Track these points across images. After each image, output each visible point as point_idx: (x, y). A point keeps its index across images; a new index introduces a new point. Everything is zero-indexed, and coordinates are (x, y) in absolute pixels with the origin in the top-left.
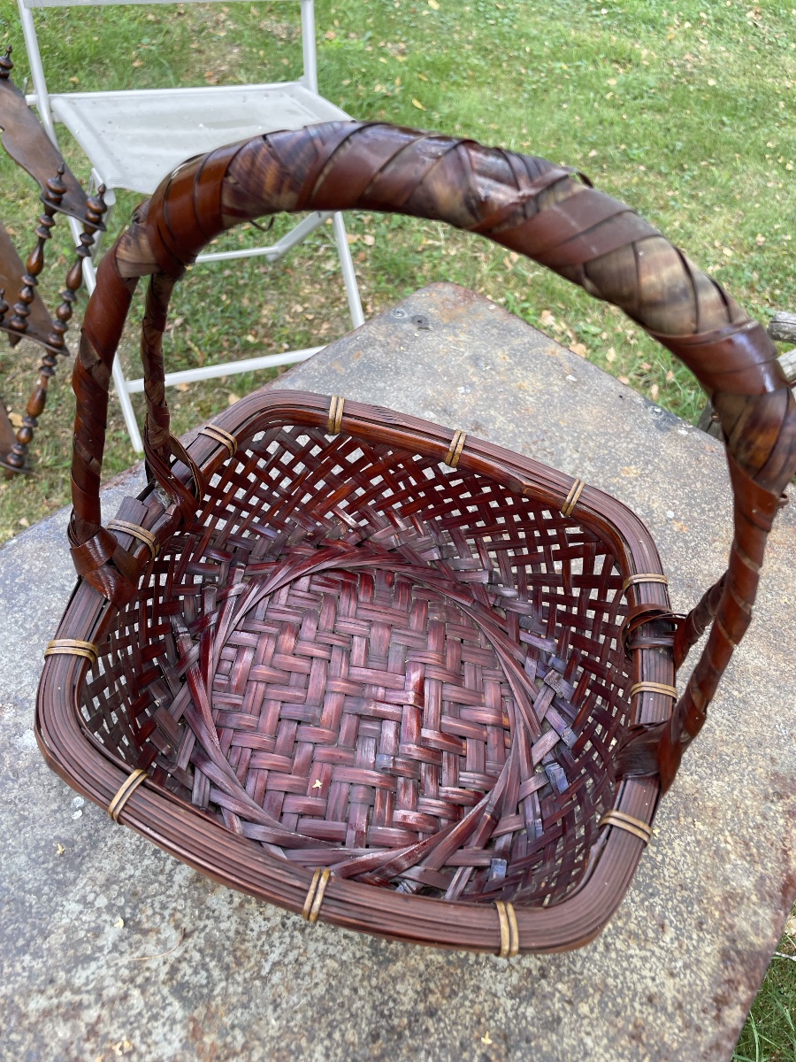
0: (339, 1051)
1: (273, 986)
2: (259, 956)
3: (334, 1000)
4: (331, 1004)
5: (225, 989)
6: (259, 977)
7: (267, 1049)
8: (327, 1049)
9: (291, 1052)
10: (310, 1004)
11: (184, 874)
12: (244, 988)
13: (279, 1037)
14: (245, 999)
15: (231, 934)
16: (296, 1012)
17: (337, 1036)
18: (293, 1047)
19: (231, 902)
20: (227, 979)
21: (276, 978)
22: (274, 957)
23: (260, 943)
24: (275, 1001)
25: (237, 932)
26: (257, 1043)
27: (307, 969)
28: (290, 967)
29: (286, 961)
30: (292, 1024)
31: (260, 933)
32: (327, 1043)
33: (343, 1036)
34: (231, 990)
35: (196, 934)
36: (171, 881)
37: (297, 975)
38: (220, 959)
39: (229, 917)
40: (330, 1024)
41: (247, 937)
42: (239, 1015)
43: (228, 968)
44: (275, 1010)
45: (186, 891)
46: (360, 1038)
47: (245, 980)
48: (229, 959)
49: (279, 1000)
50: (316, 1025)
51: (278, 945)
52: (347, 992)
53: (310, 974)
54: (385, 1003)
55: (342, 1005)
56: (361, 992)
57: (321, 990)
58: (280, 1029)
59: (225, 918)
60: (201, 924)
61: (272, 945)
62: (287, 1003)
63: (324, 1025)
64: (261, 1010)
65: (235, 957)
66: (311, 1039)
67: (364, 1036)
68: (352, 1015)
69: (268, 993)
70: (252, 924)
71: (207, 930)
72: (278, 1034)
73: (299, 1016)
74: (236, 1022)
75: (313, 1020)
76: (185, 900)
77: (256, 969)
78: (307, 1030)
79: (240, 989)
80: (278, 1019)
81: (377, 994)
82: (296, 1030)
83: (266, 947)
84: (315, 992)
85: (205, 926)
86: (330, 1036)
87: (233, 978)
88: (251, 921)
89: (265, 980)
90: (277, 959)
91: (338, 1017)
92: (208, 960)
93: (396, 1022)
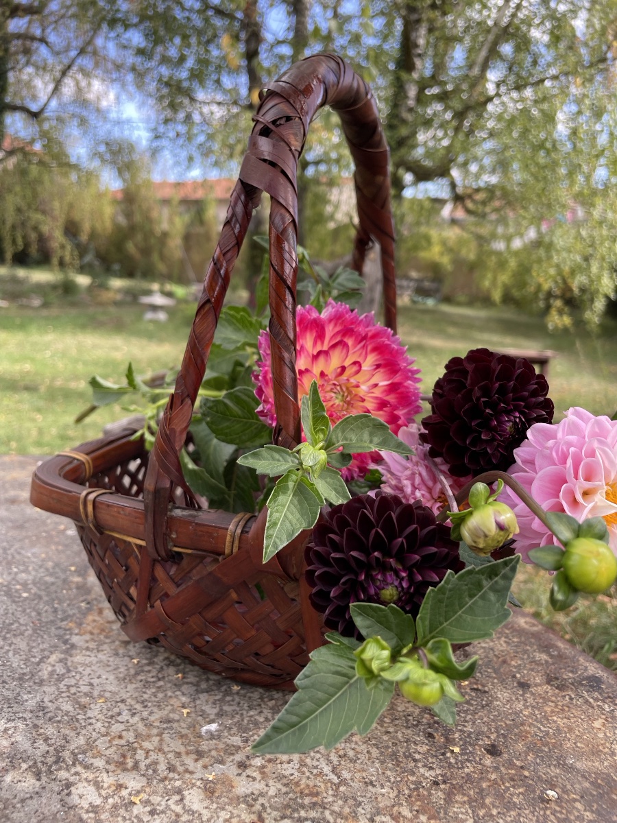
0: (430, 760)
1: (352, 779)
2: (319, 778)
3: (388, 747)
4: (390, 750)
5: (333, 812)
6: (338, 785)
7: (405, 804)
8: (425, 766)
9: (417, 789)
10: (382, 763)
11: (195, 800)
12: (341, 798)
13: (399, 792)
14: (351, 802)
15: (284, 790)
16: (384, 773)
17: (417, 756)
18: (413, 786)
19: (254, 779)
20: (325, 808)
21: (346, 775)
22: (327, 769)
23: (308, 774)
24: (366, 783)
25: (286, 785)
26: (396, 808)
27: (351, 754)
28: (342, 762)
29: (336, 763)
30: (392, 780)
31: (299, 770)
32: (420, 765)
33: (419, 753)
34: (336, 809)
35: (265, 815)
36: (194, 813)
37: (353, 761)
38: (303, 806)
39: (267, 785)
40: (406, 757)
41: (296, 780)
42: (363, 812)
43: (315, 804)
44: (374, 786)
45: (215, 806)
46: (427, 744)
47: (334, 796)
48: (307, 801)
49: (367, 780)
50: (402, 765)
51: (318, 763)
52: (385, 738)
53: (358, 753)
54: (407, 721)
55: (395, 744)
56: (391, 730)
57: (375, 752)
58: (392, 788)
59: (266, 788)
60: (258, 807)
61: (316, 767)
62: (373, 775)
63: (405, 760)
64: (369, 795)
65: (307, 795)
66: (413, 774)
67: (426, 741)
68: (406, 742)
69: (356, 785)
70: (287, 773)
71: (267, 805)
72: (396, 792)
73: (389, 773)
74: (368, 816)
75: (398, 766)
76: (223, 809)
77: (329, 785)
78: (403, 773)
79: (340, 802)
80: (382, 786)
81: (397, 722)
82: (399, 779)
83: (315, 771)
84: (374, 755)
85: (263, 805)
86: (415, 760)
87: (326, 803)
88: (283, 772)
89: (343, 782)
90: (330, 768)
91: (404, 750)
92: (296, 815)
93: (425, 721)
